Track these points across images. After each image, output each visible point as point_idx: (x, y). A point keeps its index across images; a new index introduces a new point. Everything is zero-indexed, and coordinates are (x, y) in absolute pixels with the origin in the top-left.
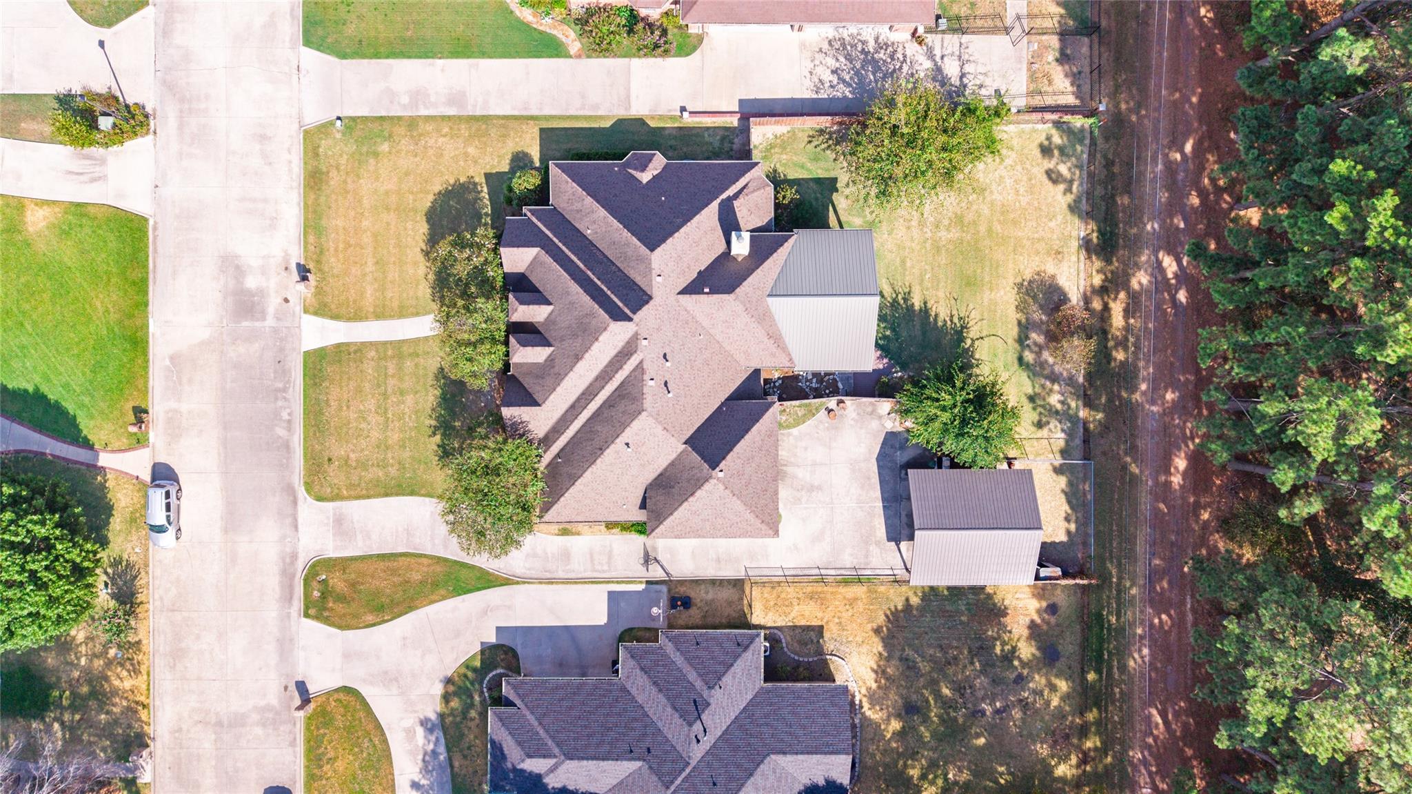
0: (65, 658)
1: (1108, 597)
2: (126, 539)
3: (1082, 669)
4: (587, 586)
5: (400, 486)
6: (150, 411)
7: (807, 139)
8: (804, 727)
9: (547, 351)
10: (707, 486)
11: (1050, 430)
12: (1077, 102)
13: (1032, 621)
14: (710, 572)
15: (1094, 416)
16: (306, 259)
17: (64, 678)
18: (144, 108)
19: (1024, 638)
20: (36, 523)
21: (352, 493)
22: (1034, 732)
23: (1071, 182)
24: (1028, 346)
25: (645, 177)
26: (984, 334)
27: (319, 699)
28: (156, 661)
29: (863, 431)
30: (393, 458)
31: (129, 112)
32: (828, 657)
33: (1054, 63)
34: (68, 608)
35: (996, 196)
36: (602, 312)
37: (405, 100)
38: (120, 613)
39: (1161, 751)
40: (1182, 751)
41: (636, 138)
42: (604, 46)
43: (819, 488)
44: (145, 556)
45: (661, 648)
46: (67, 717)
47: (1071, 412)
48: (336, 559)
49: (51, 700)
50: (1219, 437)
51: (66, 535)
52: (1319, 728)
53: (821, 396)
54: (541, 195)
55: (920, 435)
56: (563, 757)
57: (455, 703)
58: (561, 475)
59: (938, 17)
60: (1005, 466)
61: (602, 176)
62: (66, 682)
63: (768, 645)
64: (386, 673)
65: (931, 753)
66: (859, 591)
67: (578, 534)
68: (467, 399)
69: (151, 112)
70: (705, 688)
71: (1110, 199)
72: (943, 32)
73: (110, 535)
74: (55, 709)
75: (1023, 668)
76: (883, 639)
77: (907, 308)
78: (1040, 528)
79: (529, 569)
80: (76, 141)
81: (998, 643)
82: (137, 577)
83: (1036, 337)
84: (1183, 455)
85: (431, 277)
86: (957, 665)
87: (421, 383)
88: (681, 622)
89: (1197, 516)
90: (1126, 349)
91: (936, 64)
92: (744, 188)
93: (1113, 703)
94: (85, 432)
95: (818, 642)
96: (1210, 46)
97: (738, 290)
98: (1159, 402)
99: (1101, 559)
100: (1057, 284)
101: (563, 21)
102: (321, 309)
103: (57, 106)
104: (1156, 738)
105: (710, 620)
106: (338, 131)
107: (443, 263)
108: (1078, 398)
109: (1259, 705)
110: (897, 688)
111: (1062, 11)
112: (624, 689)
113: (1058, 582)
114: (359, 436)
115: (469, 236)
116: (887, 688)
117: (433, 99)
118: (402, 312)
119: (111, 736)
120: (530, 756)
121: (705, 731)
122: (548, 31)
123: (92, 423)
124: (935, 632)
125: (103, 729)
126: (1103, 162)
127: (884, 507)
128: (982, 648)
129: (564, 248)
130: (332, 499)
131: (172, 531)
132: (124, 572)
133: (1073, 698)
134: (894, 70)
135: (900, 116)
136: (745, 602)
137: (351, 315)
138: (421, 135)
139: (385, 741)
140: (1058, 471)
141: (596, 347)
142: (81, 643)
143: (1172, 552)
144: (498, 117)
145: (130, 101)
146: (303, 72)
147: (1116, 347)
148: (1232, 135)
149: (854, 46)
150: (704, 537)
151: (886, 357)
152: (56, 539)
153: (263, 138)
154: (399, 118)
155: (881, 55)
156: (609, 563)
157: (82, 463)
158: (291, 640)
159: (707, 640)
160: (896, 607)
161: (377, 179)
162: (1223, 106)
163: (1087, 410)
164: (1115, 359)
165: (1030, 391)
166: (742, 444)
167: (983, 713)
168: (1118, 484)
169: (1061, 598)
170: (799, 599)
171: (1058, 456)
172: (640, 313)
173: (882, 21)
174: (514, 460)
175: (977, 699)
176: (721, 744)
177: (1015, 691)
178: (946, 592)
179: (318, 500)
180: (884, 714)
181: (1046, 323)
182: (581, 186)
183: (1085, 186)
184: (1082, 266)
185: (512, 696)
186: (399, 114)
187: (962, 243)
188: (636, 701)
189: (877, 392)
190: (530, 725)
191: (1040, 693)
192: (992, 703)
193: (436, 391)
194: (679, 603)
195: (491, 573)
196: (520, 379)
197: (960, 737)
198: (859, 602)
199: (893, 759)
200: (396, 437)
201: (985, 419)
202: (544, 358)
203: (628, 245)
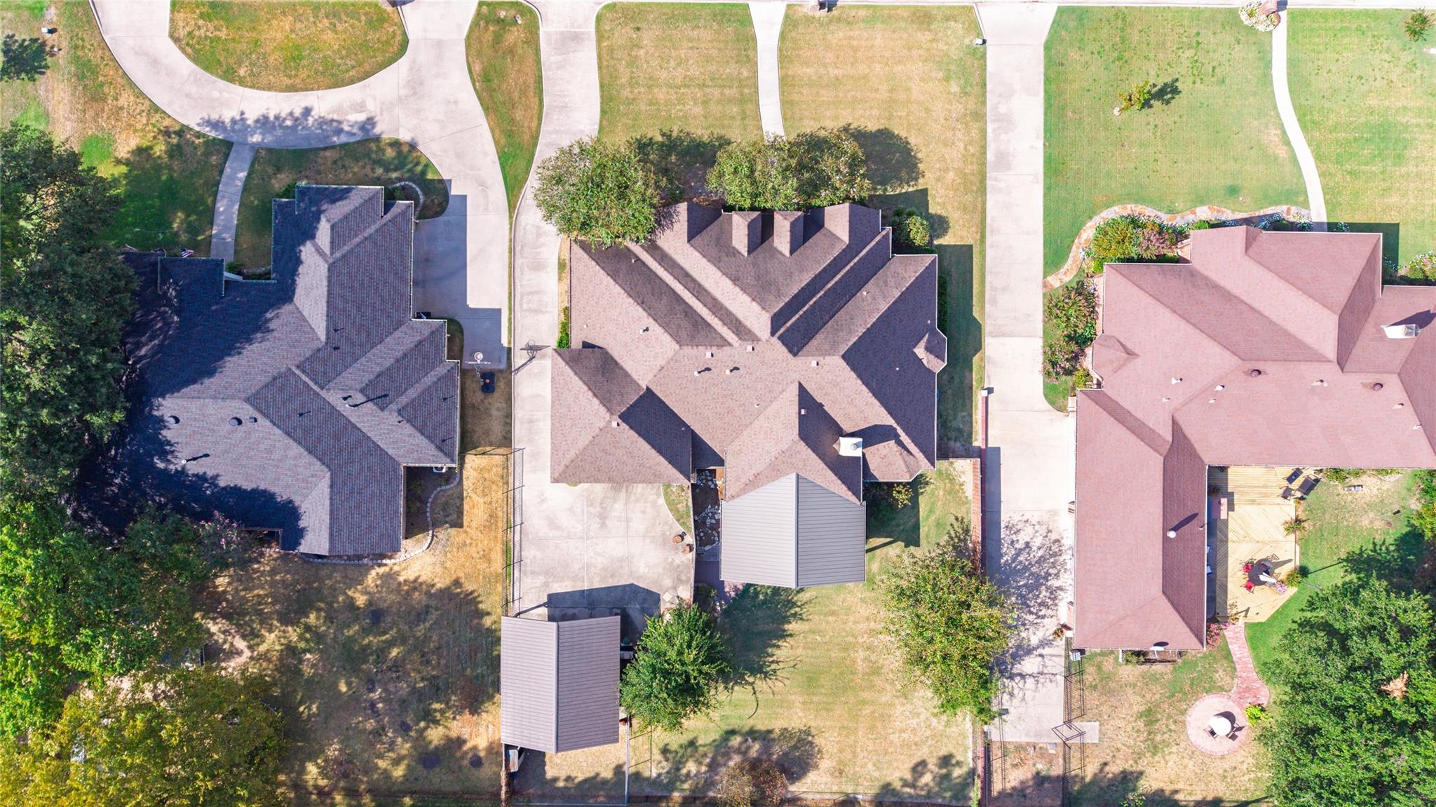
3: (415, 792)
4: (507, 287)
5: (611, 99)
7: (959, 516)
8: (358, 506)
9: (743, 249)
10: (603, 410)
11: (660, 762)
12: (995, 793)
13: (465, 742)
14: (519, 413)
16: (843, 7)
19: (447, 732)
21: (604, 51)
22: (351, 742)
23: (913, 786)
24: (746, 740)
25: (920, 351)
26: (758, 695)
27: (396, 16)
29: (661, 570)
30: (640, 93)
32: (431, 532)
33: (1034, 770)
35: (899, 709)
36: (781, 305)
37: (1003, 109)
41: (961, 343)
42: (1055, 311)
43: (603, 525)
45: (442, 362)
47: (679, 784)
48: (537, 35)
53: (696, 528)
54: (903, 245)
55: (655, 628)
56: (331, 261)
57: (390, 153)
58: (619, 262)
59: (1082, 652)
60: (623, 715)
61: (922, 308)
63: (444, 471)
64: (421, 84)
65: (332, 636)
66: (498, 564)
67: (560, 279)
68: (698, 169)
70: (400, 406)
72: (1067, 657)
75: (417, 731)
76: (448, 588)
77: (785, 617)
78: (558, 750)
79: (525, 230)
81: (443, 706)
83: (755, 749)
85: (822, 133)
86: (421, 663)
87: (715, 122)
88: (468, 383)
91: (1034, 649)
92: (908, 451)
95: (446, 522)
97: (802, 444)
100: (809, 771)
101: (1081, 270)
102: (791, 22)
105: (470, 412)
106: (971, 41)
107: (835, 145)
108: (693, 791)
110: (399, 603)
111: (1088, 780)
112: (400, 324)
113: (504, 770)
114: (662, 59)
115: (861, 172)
116: (400, 592)
117: (1003, 137)
118: (787, 104)
120: (333, 228)
121: (356, 406)
122: (1071, 255)
124: (455, 642)
127: (583, 591)
128: (438, 689)
129: (848, 268)
130: (598, 31)
133: (386, 784)
134: (1029, 606)
135: (980, 611)
136: (488, 449)
137: (785, 52)
138: (967, 124)
139: (352, 82)
140: (618, 770)
141: (746, 299)
144: (984, 203)
146: (1033, 6)
149: (1054, 565)
150: (553, 407)
151: (737, 594)
154: (984, 103)
155: (1044, 593)
156: (530, 310)
159: (449, 409)
160: (481, 602)
161: (922, 79)
163: (680, 800)
165: (700, 742)
166: (648, 447)
167: (372, 690)
169: (486, 771)
170: (491, 503)
171: (632, 770)
172: (780, 344)
173: (1078, 595)
174: (633, 215)
175: (386, 684)
176: (342, 421)
177: (394, 723)
178: (495, 653)
179: (597, 17)
180: (372, 589)
181: (770, 760)
182: (910, 285)
183: (909, 800)
184: (827, 796)
185: (395, 210)
186: (988, 102)
187: (852, 673)
188: (387, 336)
189: (700, 585)
190: (365, 228)
191: (392, 746)
192: (381, 699)
193: (706, 137)
194: (488, 381)
195: (520, 193)
196: (716, 222)
197: (348, 667)
198: (486, 565)
199: (326, 598)
200: (661, 96)
201: (669, 695)
202: (737, 246)
203: (850, 332)
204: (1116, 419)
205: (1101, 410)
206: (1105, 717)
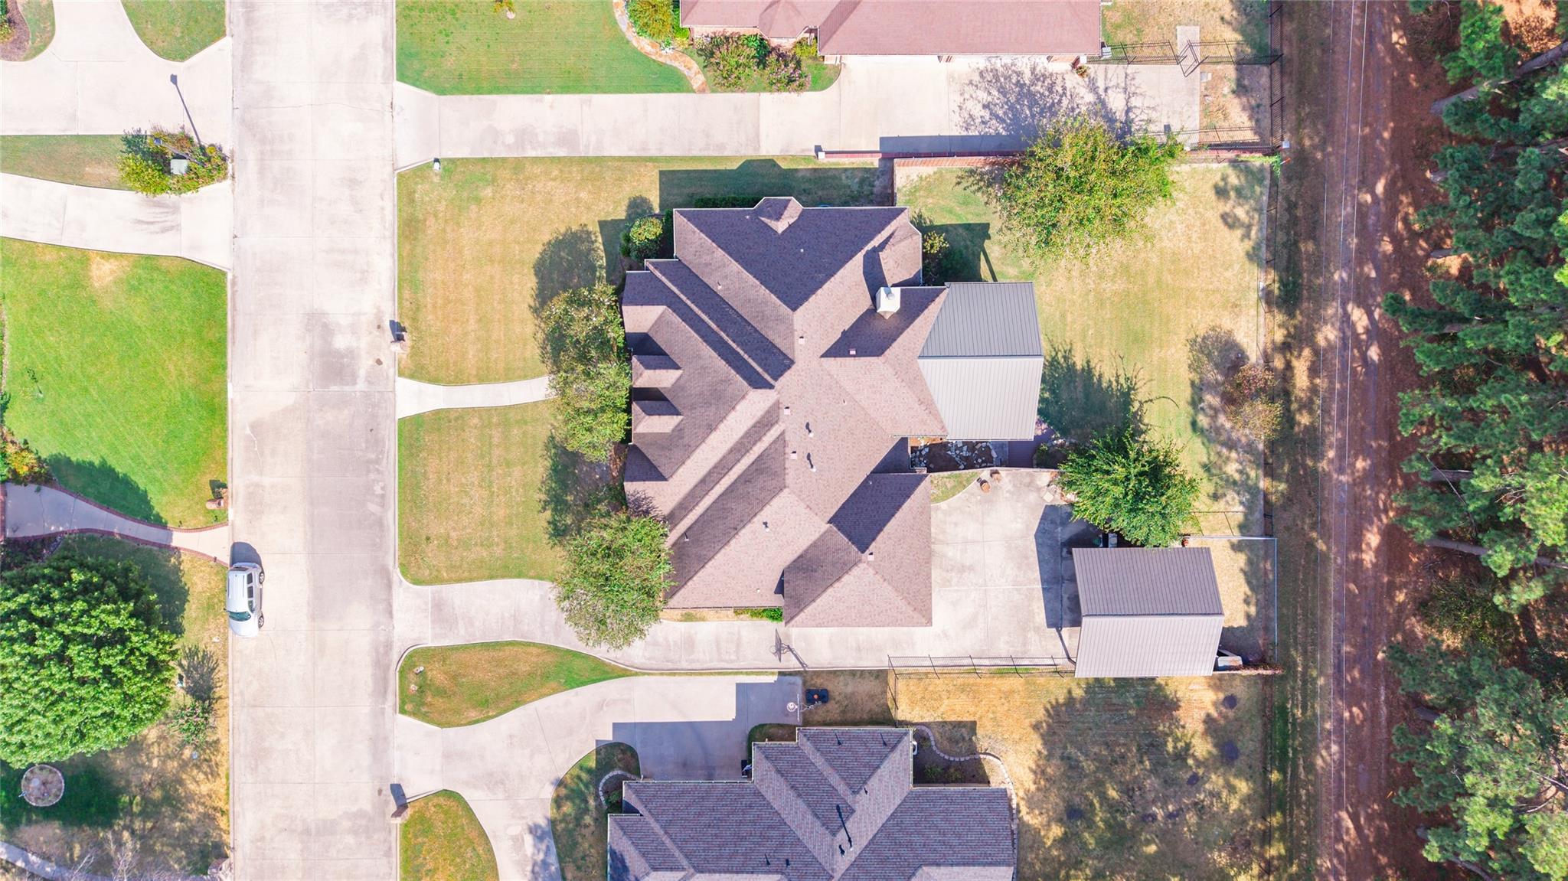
0: (135, 760)
1: (1293, 688)
2: (202, 627)
3: (1265, 768)
4: (712, 678)
5: (506, 567)
6: (229, 485)
7: (955, 181)
8: (959, 836)
9: (675, 420)
10: (855, 571)
11: (1227, 502)
12: (1256, 139)
13: (1208, 715)
14: (849, 662)
15: (1276, 487)
16: (401, 315)
17: (134, 782)
18: (220, 149)
19: (1199, 734)
20: (109, 613)
21: (453, 575)
22: (1212, 839)
23: (1249, 227)
24: (1202, 409)
25: (780, 226)
26: (1153, 397)
27: (417, 804)
28: (236, 762)
29: (1020, 505)
30: (498, 536)
31: (204, 154)
32: (982, 756)
33: (1231, 96)
34: (145, 706)
35: (1166, 243)
36: (739, 378)
37: (510, 139)
38: (199, 711)
39: (1352, 858)
40: (1376, 859)
41: (766, 181)
42: (732, 80)
43: (971, 568)
44: (224, 646)
45: (798, 748)
46: (138, 825)
47: (1250, 482)
48: (436, 648)
49: (120, 806)
50: (1422, 513)
51: (142, 626)
52: (1554, 844)
53: (973, 467)
54: (664, 246)
55: (1086, 510)
56: (692, 870)
57: (568, 808)
58: (688, 556)
59: (1103, 45)
60: (1177, 544)
61: (732, 225)
62: (136, 786)
63: (915, 743)
64: (491, 775)
65: (1096, 862)
66: (1015, 682)
67: (703, 619)
68: (581, 470)
69: (228, 154)
70: (849, 792)
71: (1292, 246)
72: (1107, 61)
73: (185, 624)
74: (125, 816)
75: (1198, 767)
76: (1042, 736)
77: (1068, 368)
78: (1221, 614)
79: (649, 659)
80: (146, 187)
81: (1170, 739)
82: (214, 669)
83: (1211, 399)
84: (1375, 530)
85: (540, 336)
86: (1124, 764)
87: (530, 453)
88: (817, 718)
89: (1392, 598)
90: (1311, 412)
91: (1099, 97)
92: (890, 237)
93: (1299, 806)
94: (157, 509)
95: (970, 739)
96: (1404, 76)
97: (887, 352)
98: (1349, 471)
99: (1285, 646)
100: (1234, 341)
101: (684, 52)
102: (417, 371)
103: (125, 148)
104: (1347, 845)
105: (849, 716)
106: (436, 175)
107: (557, 322)
108: (1258, 466)
109: (1479, 815)
110: (1058, 790)
111: (1240, 38)
112: (757, 794)
113: (1239, 672)
114: (460, 512)
115: (586, 293)
116: (1047, 790)
117: (541, 138)
118: (509, 375)
119: (186, 846)
120: (655, 869)
121: (850, 841)
122: (668, 62)
123: (165, 499)
124: (1100, 728)
125: (178, 838)
126: (1285, 205)
127: (1044, 589)
128: (1152, 745)
129: (693, 306)
130: (430, 583)
131: (254, 619)
132: (201, 664)
133: (1255, 800)
134: (1053, 104)
135: (1065, 158)
136: (889, 695)
137: (452, 378)
138: (529, 178)
139: (490, 851)
140: (1236, 547)
141: (732, 417)
142: (153, 743)
143: (1364, 638)
144: (613, 158)
145: (205, 142)
146: (397, 109)
147: (1299, 410)
148: (1428, 175)
149: (1008, 78)
150: (848, 626)
151: (1044, 422)
152: (131, 630)
153: (353, 183)
154: (504, 160)
155: (1038, 88)
156: (737, 652)
157: (154, 544)
158: (386, 739)
159: (849, 739)
160: (1057, 700)
161: (479, 228)
162: (1417, 143)
163: (1268, 481)
164: (1299, 424)
165: (1205, 460)
166: (893, 521)
167: (1154, 817)
168: (1303, 562)
169: (1240, 690)
170: (948, 691)
171: (1236, 532)
172: (782, 380)
173: (1039, 52)
174: (640, 541)
175: (1147, 802)
176: (867, 854)
177: (1190, 793)
178: (1112, 684)
179: (414, 584)
180: (1044, 819)
181: (1223, 384)
182: (710, 237)
183: (1265, 231)
184: (1262, 320)
185: (634, 802)
186: (503, 155)
187: (1128, 295)
188: (772, 808)
189: (1035, 462)
190: (654, 833)
191: (1217, 795)
192: (1164, 806)
193: (546, 463)
194: (816, 697)
195: (609, 665)
196: (643, 450)
197: (1129, 844)
198: (1016, 695)
199: (1054, 869)
200: (502, 513)
201: (1163, 494)
202: (671, 427)
203: (766, 303)
204: (851, 12)
205: (841, 28)
206: (1172, 19)
